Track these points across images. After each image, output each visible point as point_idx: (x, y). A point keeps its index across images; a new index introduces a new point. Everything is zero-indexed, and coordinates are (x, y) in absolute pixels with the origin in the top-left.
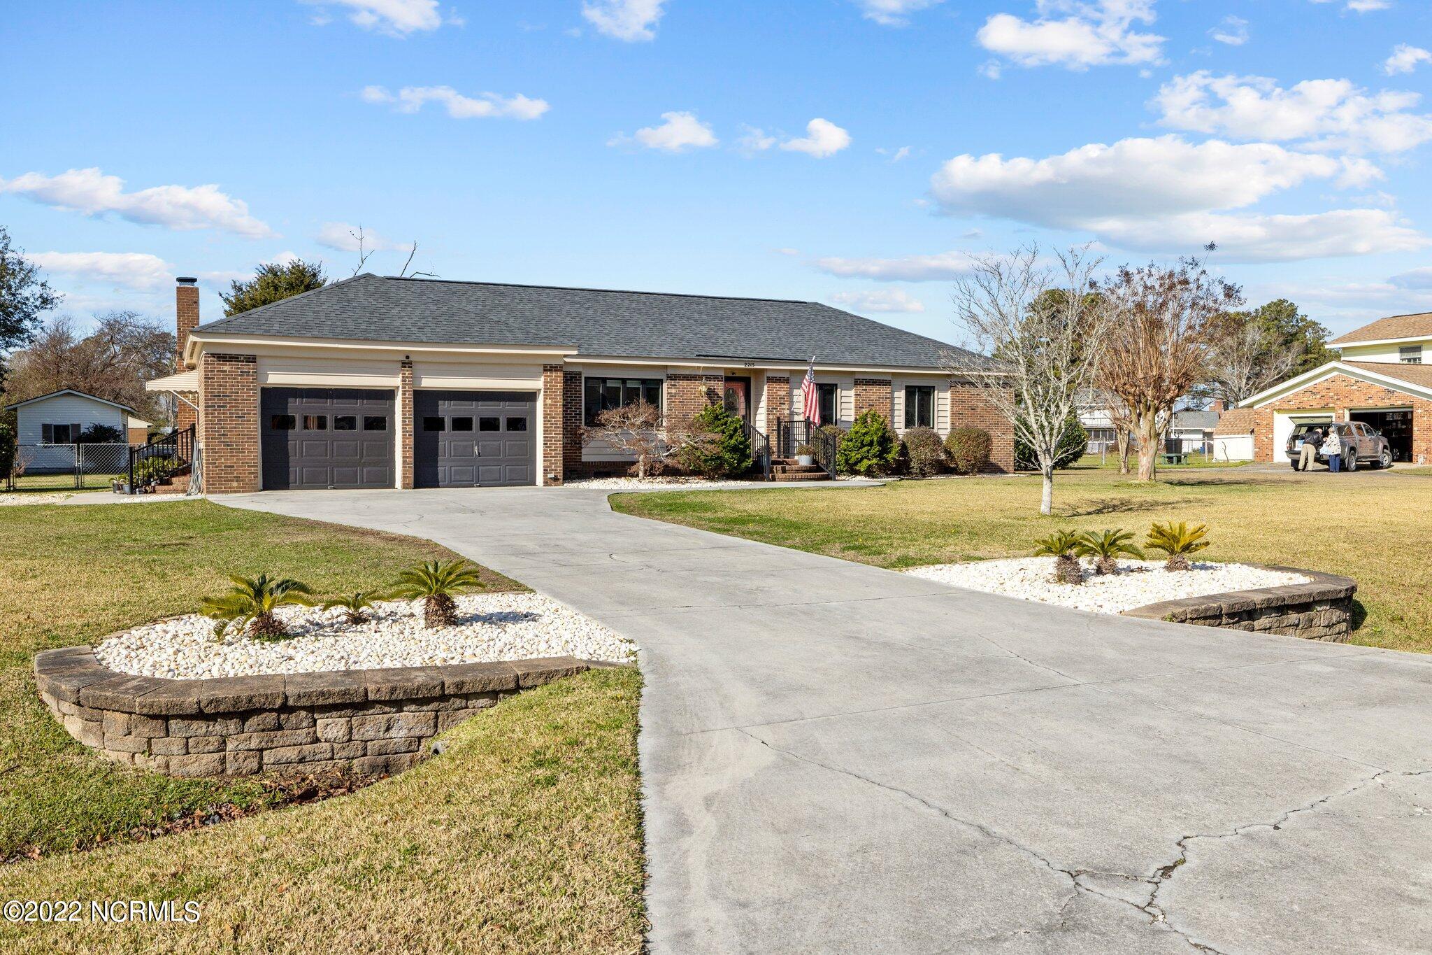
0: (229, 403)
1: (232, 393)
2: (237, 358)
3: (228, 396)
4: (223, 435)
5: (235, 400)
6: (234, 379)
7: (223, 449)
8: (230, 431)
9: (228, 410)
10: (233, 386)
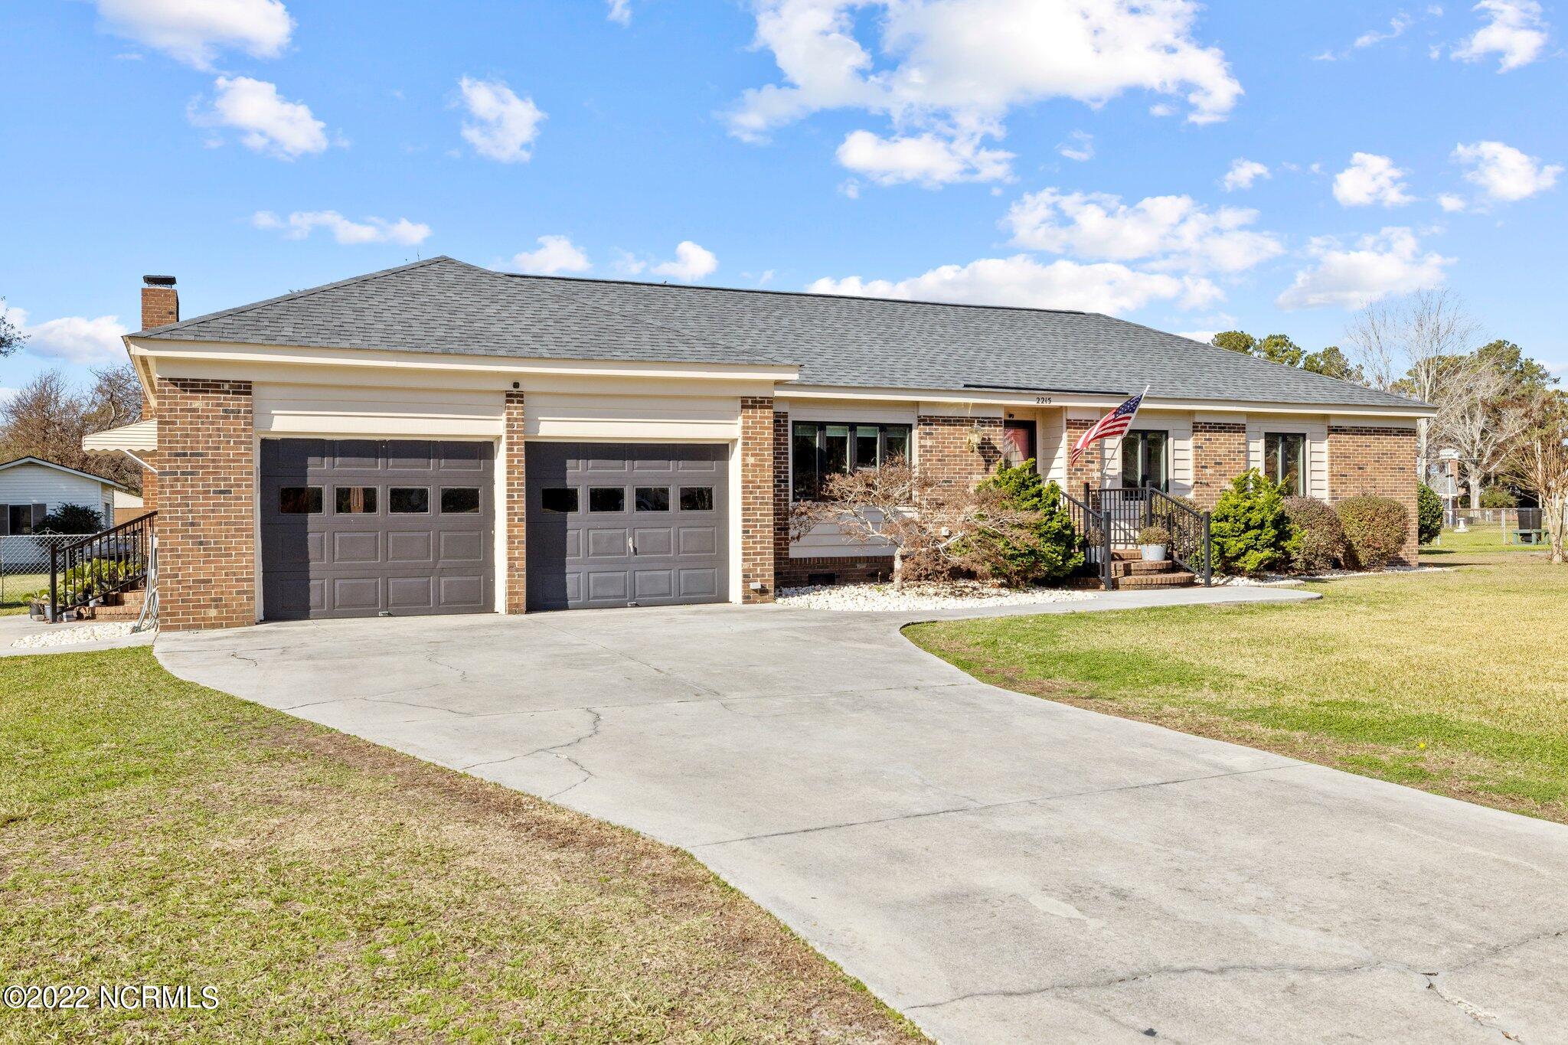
0: (202, 467)
1: (208, 448)
2: (218, 386)
3: (201, 455)
4: (192, 524)
5: (214, 461)
6: (212, 423)
7: (191, 550)
8: (204, 518)
9: (202, 479)
10: (210, 436)
